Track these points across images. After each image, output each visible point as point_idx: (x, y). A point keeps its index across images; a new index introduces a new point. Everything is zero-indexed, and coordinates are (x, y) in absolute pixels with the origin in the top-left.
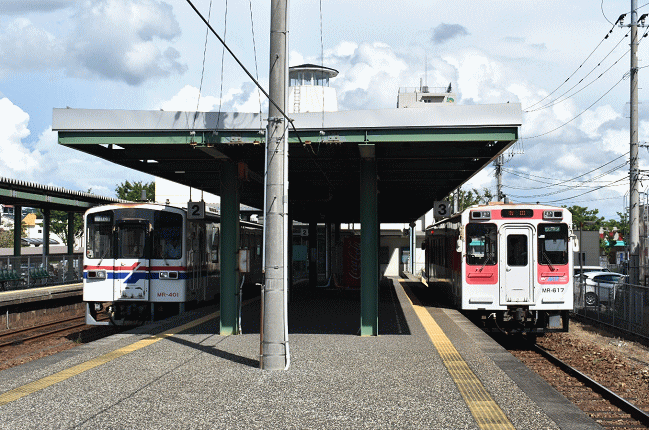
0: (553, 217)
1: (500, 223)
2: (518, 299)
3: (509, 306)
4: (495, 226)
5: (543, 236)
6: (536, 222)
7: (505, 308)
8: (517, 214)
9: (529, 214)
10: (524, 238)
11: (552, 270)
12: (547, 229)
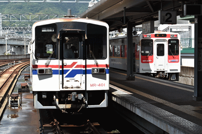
0: (174, 37)
1: (154, 39)
2: (161, 69)
3: (157, 71)
4: (152, 40)
5: (170, 44)
6: (167, 39)
7: (156, 72)
8: (161, 36)
9: (165, 36)
10: (163, 45)
11: (174, 57)
12: (172, 42)
